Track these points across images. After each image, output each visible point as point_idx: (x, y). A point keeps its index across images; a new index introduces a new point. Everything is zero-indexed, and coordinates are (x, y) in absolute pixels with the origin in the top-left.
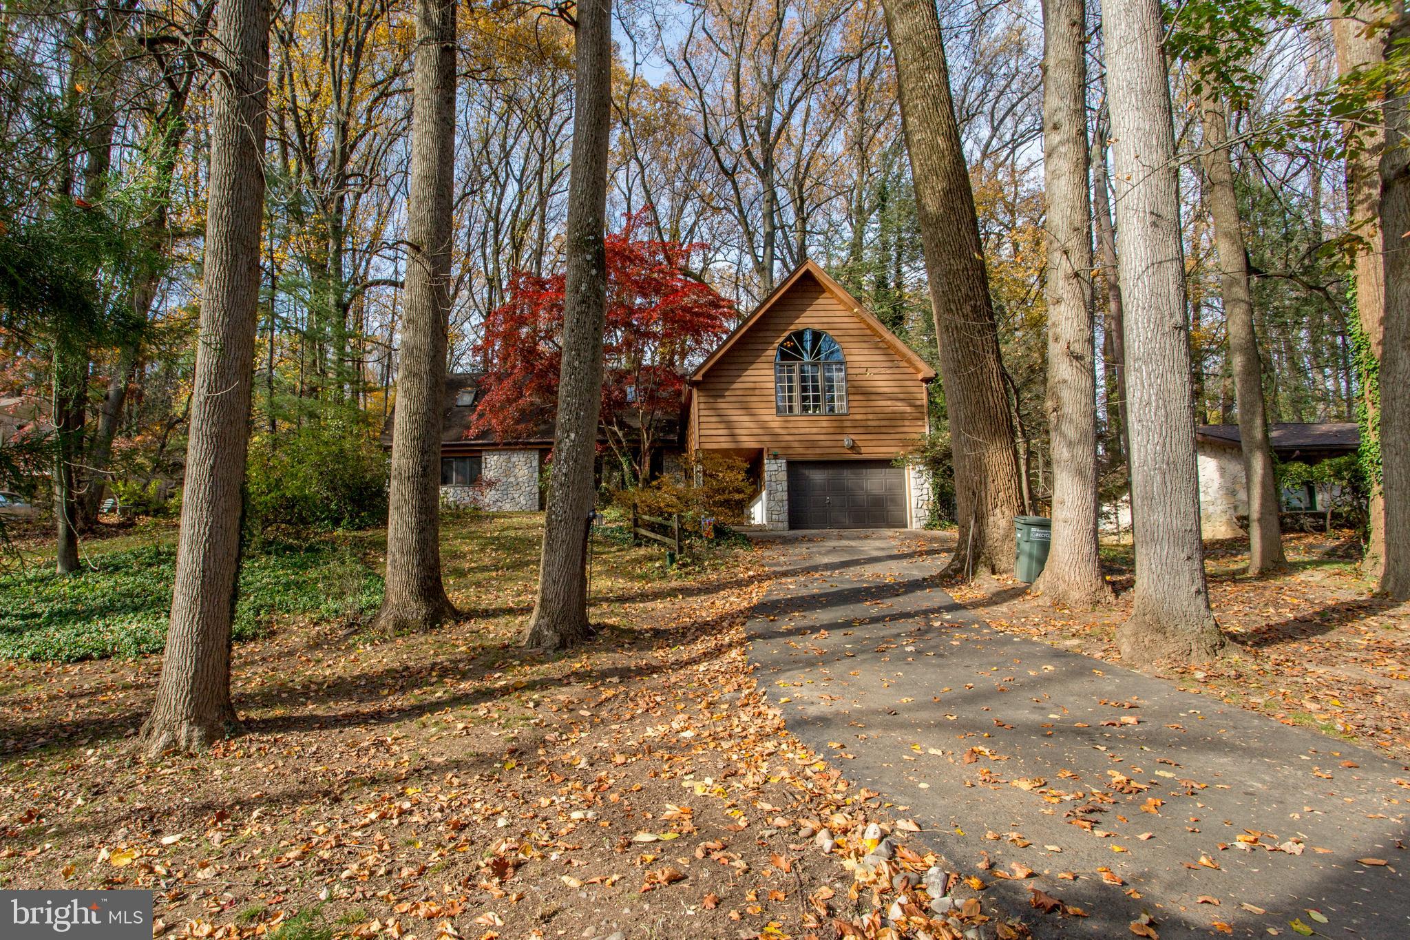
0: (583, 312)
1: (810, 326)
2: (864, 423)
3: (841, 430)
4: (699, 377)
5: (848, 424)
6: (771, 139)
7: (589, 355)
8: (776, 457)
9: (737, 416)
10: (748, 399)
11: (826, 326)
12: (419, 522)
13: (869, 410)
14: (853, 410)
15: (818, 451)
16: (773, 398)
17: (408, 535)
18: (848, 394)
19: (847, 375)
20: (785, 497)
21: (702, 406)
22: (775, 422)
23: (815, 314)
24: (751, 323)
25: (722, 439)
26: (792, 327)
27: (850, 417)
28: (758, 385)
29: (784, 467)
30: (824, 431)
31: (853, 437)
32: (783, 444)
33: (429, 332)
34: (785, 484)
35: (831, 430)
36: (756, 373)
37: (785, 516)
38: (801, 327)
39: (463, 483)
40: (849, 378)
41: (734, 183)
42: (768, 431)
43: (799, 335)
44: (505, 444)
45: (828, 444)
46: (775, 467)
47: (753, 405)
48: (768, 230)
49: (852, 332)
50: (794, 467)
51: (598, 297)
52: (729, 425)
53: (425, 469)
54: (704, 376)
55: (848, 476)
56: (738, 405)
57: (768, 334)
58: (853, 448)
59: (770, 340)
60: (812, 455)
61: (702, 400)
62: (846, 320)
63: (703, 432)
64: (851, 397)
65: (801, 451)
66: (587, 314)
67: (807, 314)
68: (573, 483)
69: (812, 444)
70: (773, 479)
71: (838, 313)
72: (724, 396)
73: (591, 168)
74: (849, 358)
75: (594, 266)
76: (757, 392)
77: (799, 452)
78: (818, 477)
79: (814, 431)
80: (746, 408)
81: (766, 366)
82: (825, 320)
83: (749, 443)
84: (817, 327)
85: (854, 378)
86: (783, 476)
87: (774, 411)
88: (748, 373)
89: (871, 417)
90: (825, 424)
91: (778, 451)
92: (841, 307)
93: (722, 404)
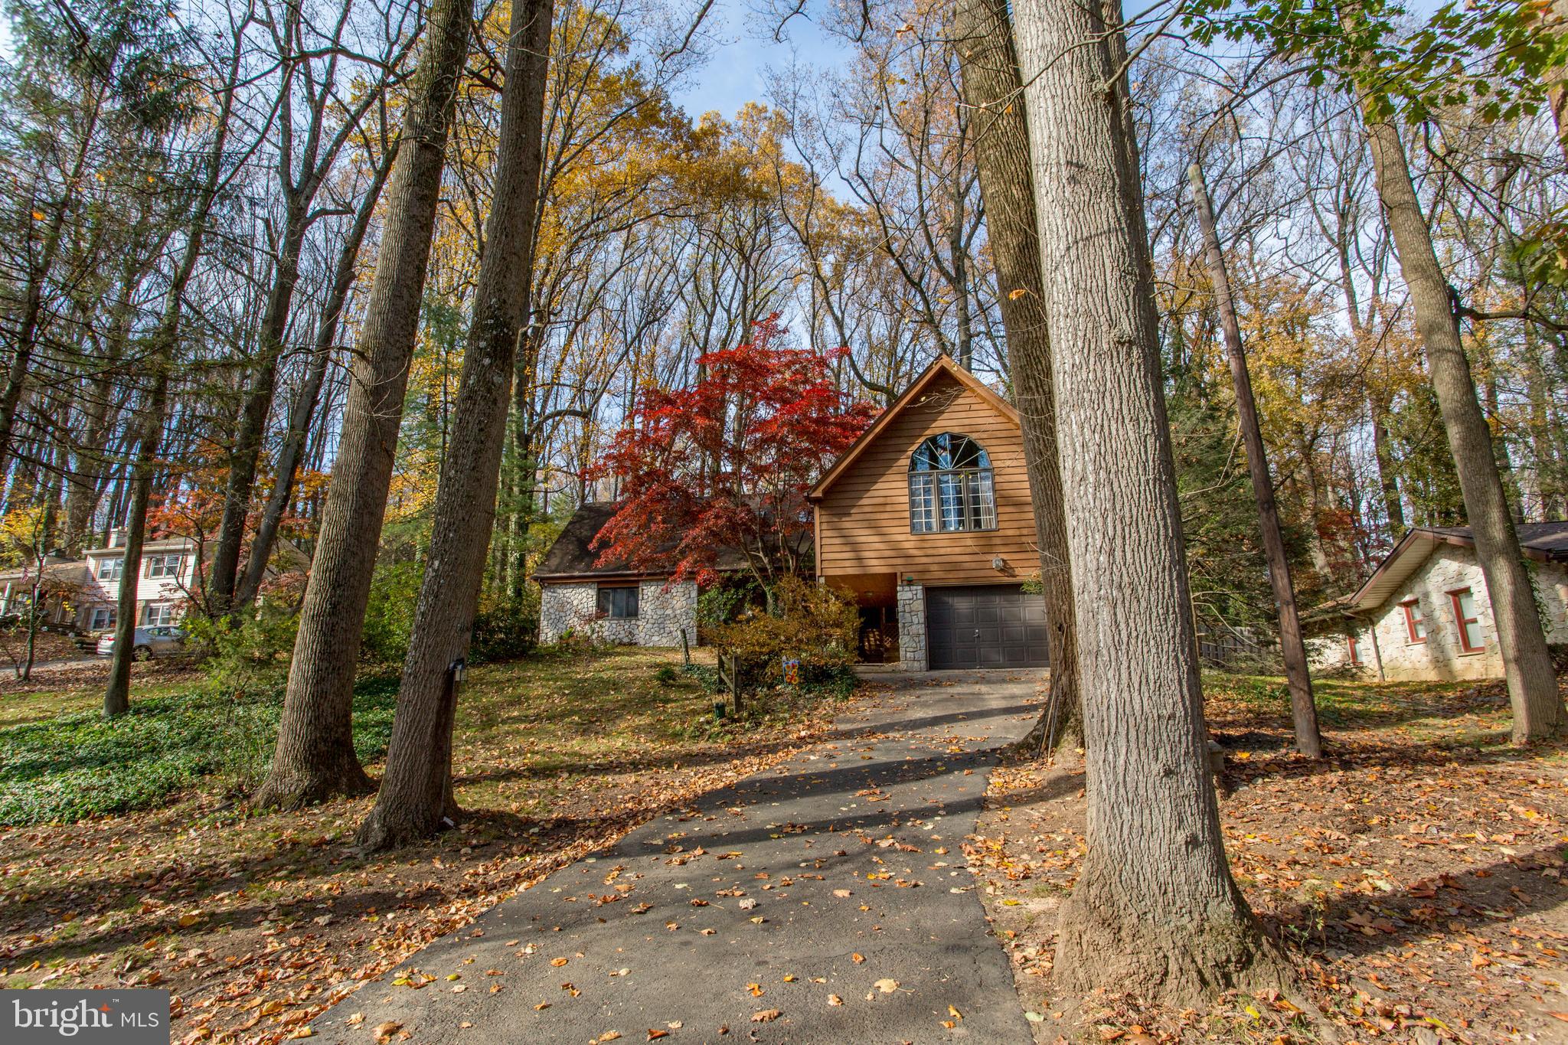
1: (948, 430)
2: (1017, 540)
3: (988, 547)
4: (818, 494)
5: (998, 541)
6: (962, 244)
7: (468, 462)
8: (910, 583)
9: (864, 536)
10: (878, 516)
11: (967, 429)
13: (1023, 524)
14: (1002, 526)
15: (962, 574)
16: (907, 514)
17: (303, 686)
18: (996, 506)
19: (994, 484)
20: (922, 631)
21: (824, 526)
22: (908, 541)
23: (955, 415)
24: (877, 430)
25: (848, 563)
26: (928, 432)
27: (1001, 533)
28: (889, 500)
29: (920, 595)
30: (969, 550)
31: (1005, 556)
32: (920, 568)
33: (362, 445)
34: (921, 615)
35: (976, 550)
36: (887, 485)
37: (921, 654)
38: (938, 431)
39: (619, 615)
40: (997, 487)
41: (922, 293)
42: (901, 553)
43: (934, 440)
45: (973, 566)
46: (909, 595)
47: (884, 523)
48: (963, 338)
49: (999, 434)
50: (935, 595)
51: (489, 391)
52: (854, 546)
53: (334, 606)
54: (826, 492)
55: (999, 604)
56: (865, 524)
57: (901, 441)
58: (1005, 569)
59: (903, 448)
60: (954, 579)
61: (825, 519)
62: (991, 420)
63: (825, 556)
64: (1000, 510)
65: (942, 575)
66: (472, 412)
67: (945, 416)
68: (430, 625)
69: (954, 567)
70: (907, 609)
71: (981, 413)
72: (850, 514)
73: (499, 242)
74: (996, 464)
75: (488, 355)
76: (888, 508)
77: (938, 576)
78: (962, 605)
79: (957, 550)
80: (874, 527)
81: (898, 477)
82: (967, 422)
83: (877, 567)
84: (956, 430)
85: (1006, 486)
86: (919, 605)
87: (908, 529)
88: (876, 487)
89: (1025, 532)
90: (969, 542)
91: (913, 576)
92: (985, 406)
93: (846, 523)
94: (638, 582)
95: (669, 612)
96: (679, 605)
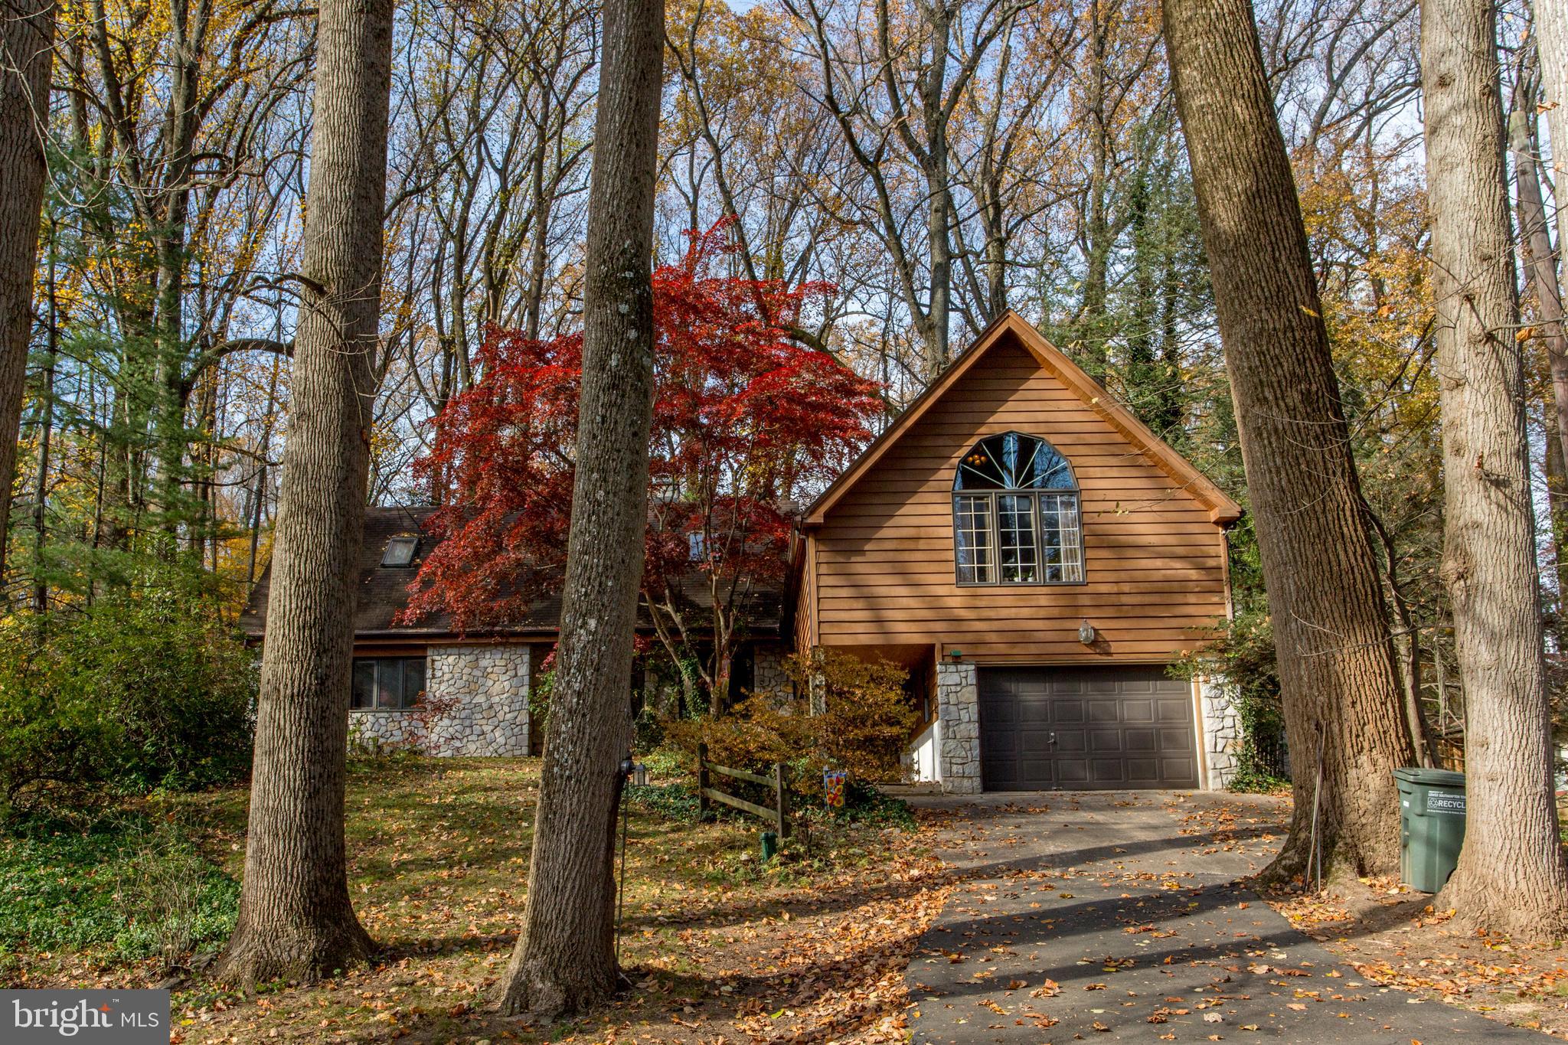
0: (612, 405)
1: (1014, 427)
2: (1114, 599)
3: (1073, 611)
4: (817, 518)
5: (1085, 600)
6: (943, 104)
8: (957, 660)
9: (886, 586)
10: (906, 556)
11: (1042, 428)
12: (308, 779)
13: (1123, 576)
14: (1092, 577)
15: (1033, 649)
16: (951, 555)
17: (288, 803)
18: (1085, 547)
19: (1081, 513)
20: (975, 733)
21: (824, 569)
22: (955, 598)
23: (1023, 406)
24: (909, 423)
25: (860, 628)
26: (983, 430)
27: (1090, 589)
28: (923, 532)
29: (972, 679)
30: (1042, 613)
31: (1097, 624)
32: (969, 638)
33: (336, 434)
34: (974, 709)
35: (1055, 612)
36: (920, 509)
37: (974, 768)
38: (998, 430)
39: (390, 705)
40: (1086, 518)
41: (878, 178)
42: (942, 614)
43: (995, 444)
44: (469, 635)
45: (1050, 636)
46: (954, 679)
47: (916, 568)
48: (938, 259)
49: (1089, 439)
50: (991, 678)
51: (639, 378)
52: (872, 603)
53: (322, 681)
54: (827, 516)
55: (1088, 695)
56: (887, 568)
57: (940, 442)
58: (1095, 643)
59: (946, 452)
60: (1023, 655)
61: (824, 557)
62: (1078, 416)
63: (824, 616)
64: (1090, 554)
65: (1002, 649)
66: (620, 407)
67: (1009, 406)
68: (592, 709)
69: (1023, 637)
70: (953, 699)
71: (1064, 405)
72: (862, 552)
73: (628, 155)
74: (1084, 484)
75: (633, 324)
76: (922, 544)
77: (1000, 652)
78: (1032, 695)
79: (1025, 612)
80: (903, 573)
81: (937, 498)
82: (1041, 417)
83: (909, 635)
84: (1026, 429)
85: (1096, 519)
86: (970, 694)
87: (953, 578)
88: (904, 510)
89: (1126, 588)
90: (1043, 601)
91: (961, 650)
92: (1068, 394)
93: (859, 566)
94: (424, 647)
95: (480, 699)
96: (497, 687)
